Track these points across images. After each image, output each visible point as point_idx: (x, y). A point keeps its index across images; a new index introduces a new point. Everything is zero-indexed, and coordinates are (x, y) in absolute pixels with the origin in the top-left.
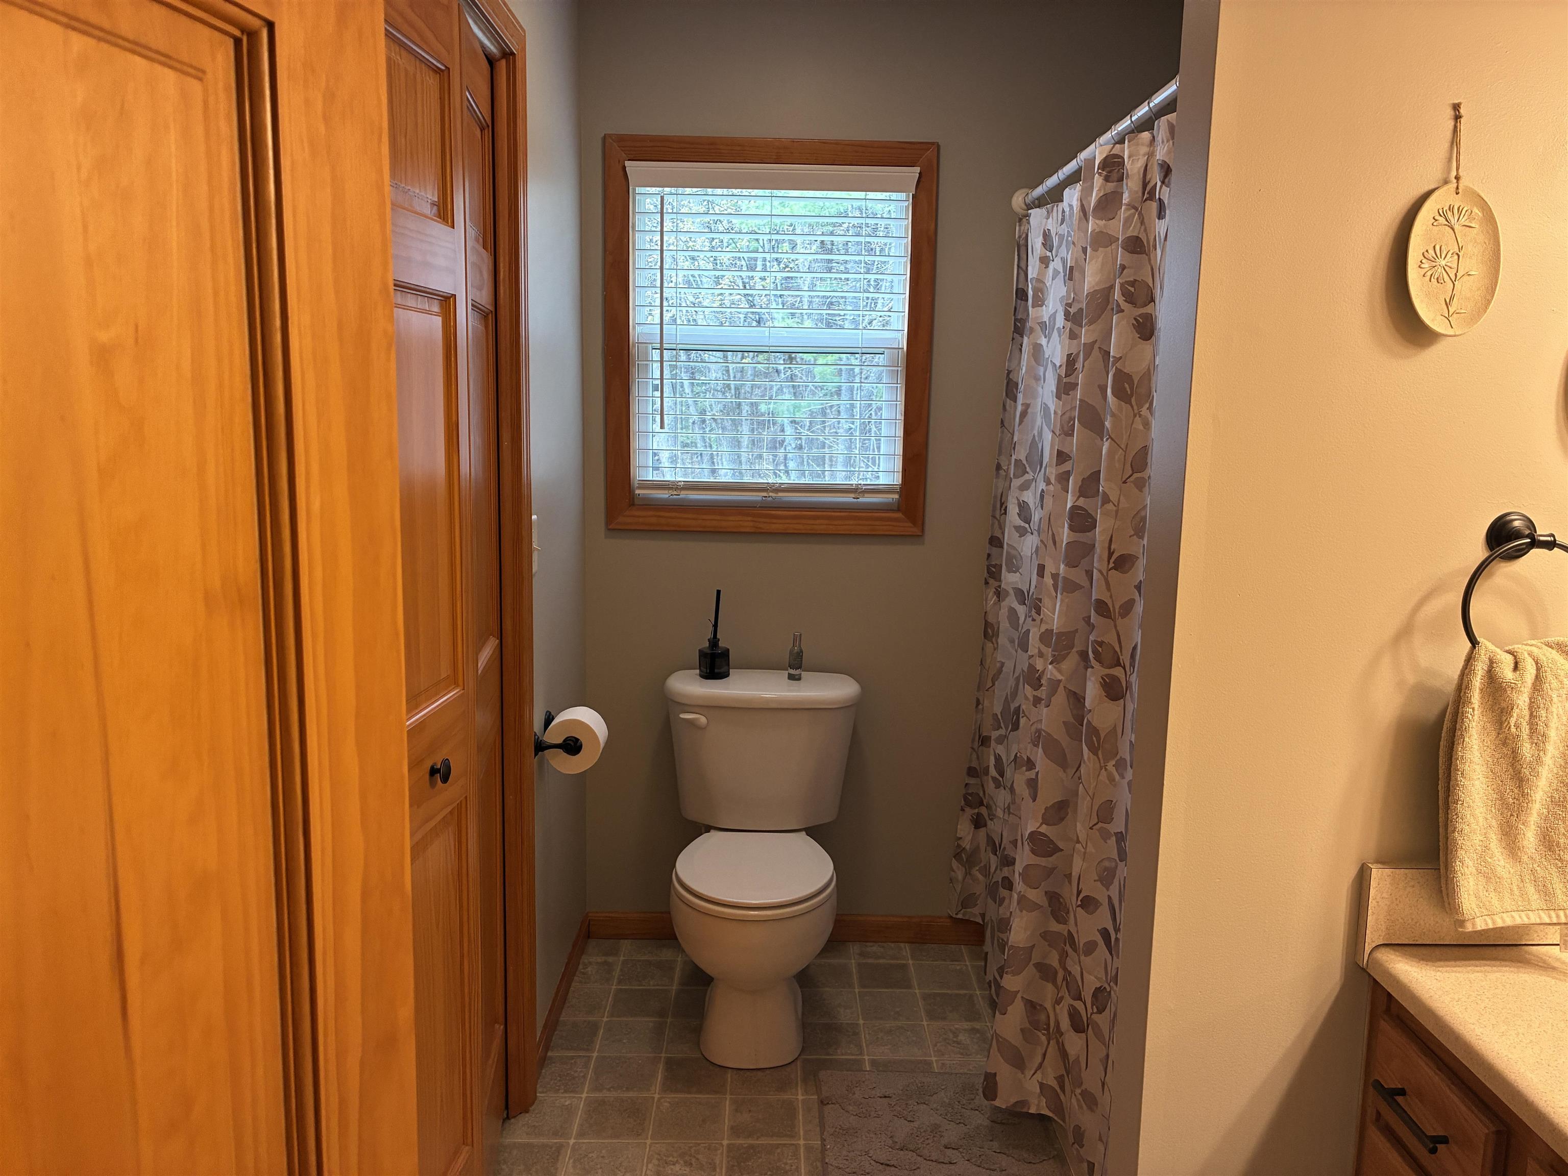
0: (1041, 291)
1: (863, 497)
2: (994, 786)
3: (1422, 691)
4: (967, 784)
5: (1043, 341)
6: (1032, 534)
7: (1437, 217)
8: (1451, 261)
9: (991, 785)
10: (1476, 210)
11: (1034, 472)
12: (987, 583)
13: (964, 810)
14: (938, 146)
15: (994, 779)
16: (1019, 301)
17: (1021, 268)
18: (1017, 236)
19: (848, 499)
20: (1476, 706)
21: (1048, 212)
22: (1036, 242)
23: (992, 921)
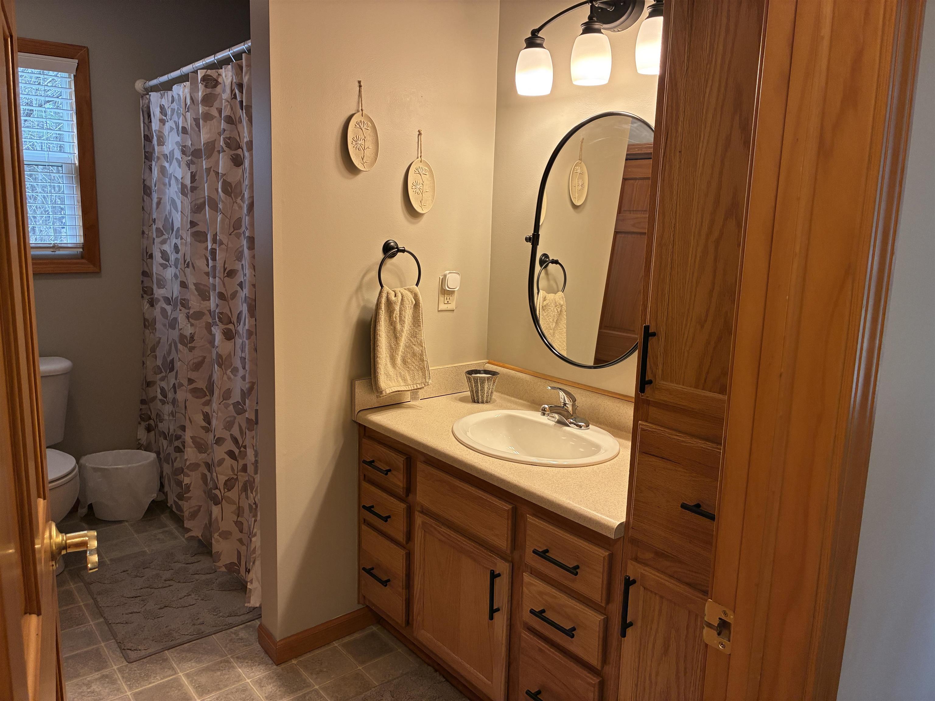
0: (162, 137)
1: (59, 250)
2: (161, 404)
3: (365, 309)
4: (141, 409)
5: (166, 165)
6: (171, 267)
7: (356, 125)
8: (362, 142)
9: (160, 404)
10: (369, 123)
11: (168, 234)
12: (142, 297)
13: (140, 424)
14: (88, 50)
15: (161, 400)
16: (146, 142)
17: (145, 124)
18: (141, 106)
19: (48, 252)
20: (383, 310)
21: (161, 95)
22: (156, 111)
23: (167, 474)
